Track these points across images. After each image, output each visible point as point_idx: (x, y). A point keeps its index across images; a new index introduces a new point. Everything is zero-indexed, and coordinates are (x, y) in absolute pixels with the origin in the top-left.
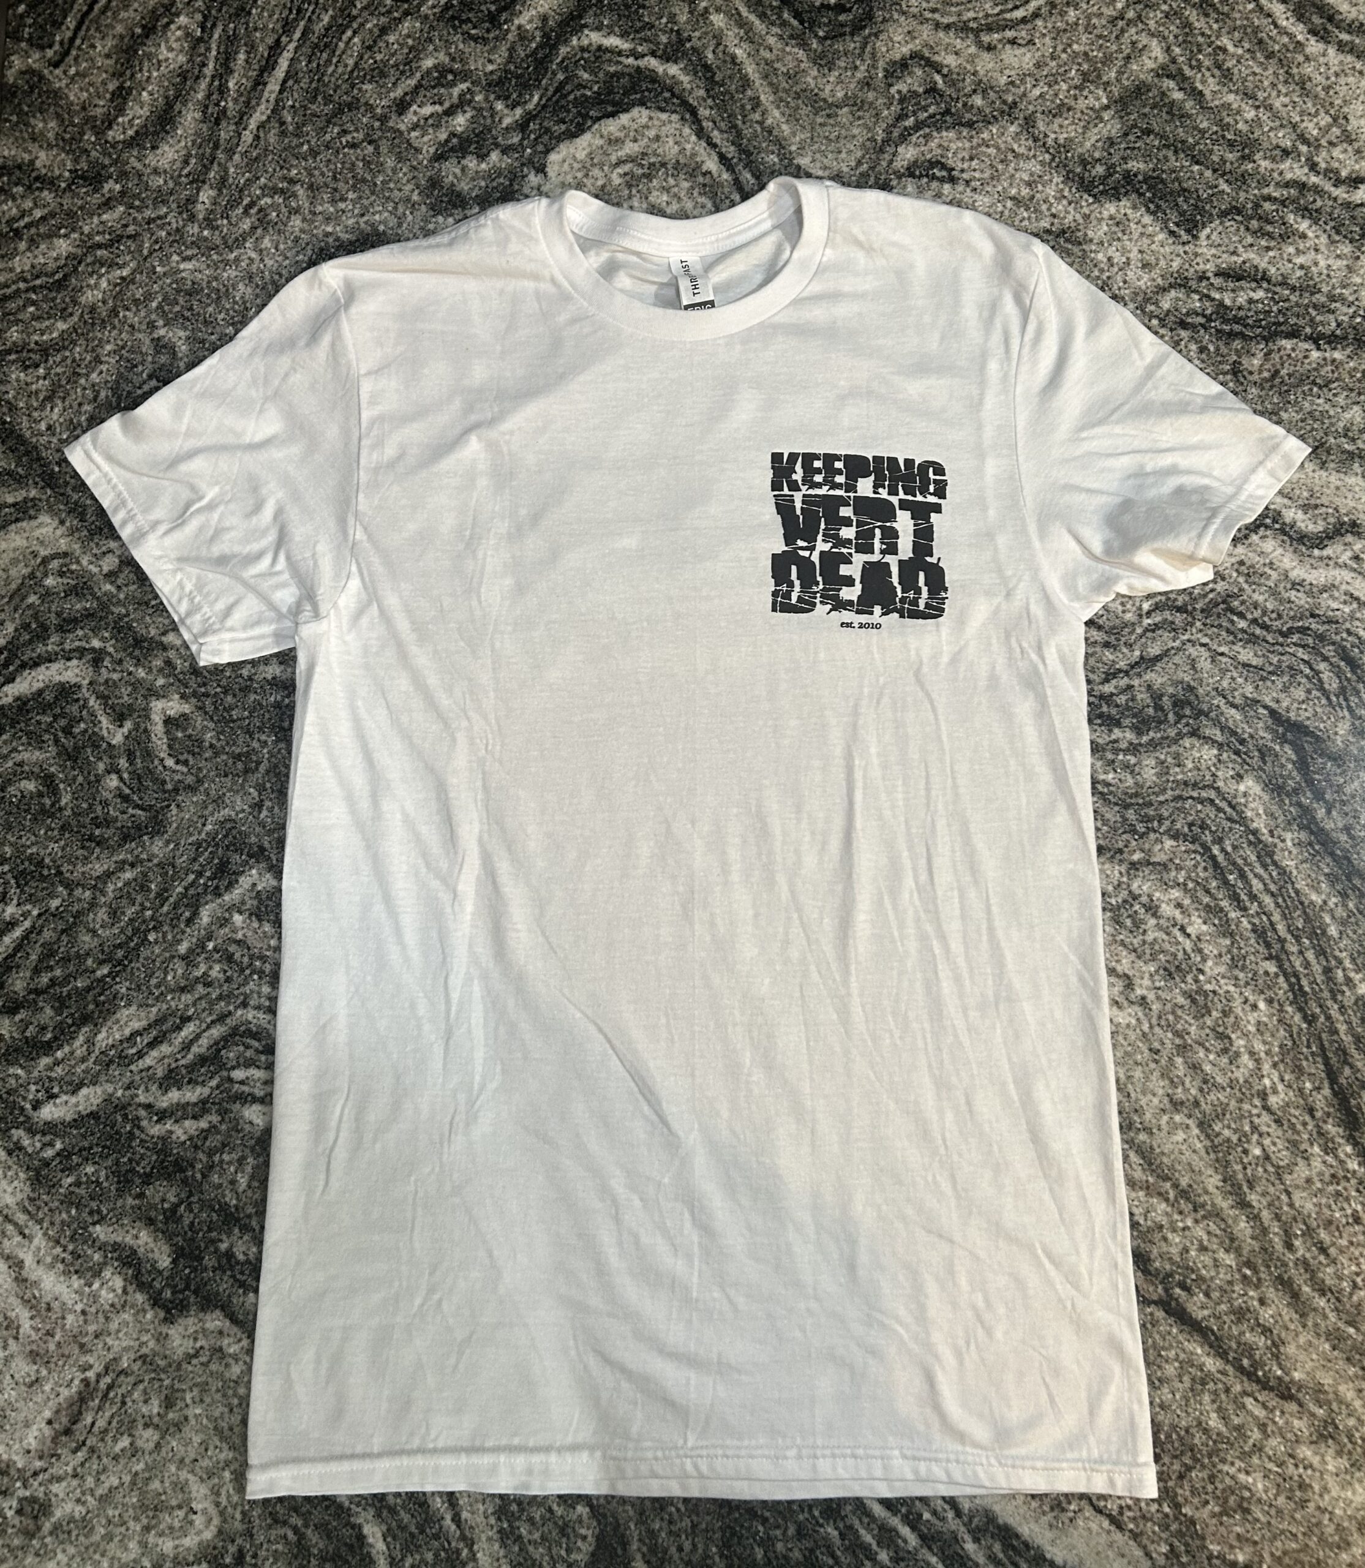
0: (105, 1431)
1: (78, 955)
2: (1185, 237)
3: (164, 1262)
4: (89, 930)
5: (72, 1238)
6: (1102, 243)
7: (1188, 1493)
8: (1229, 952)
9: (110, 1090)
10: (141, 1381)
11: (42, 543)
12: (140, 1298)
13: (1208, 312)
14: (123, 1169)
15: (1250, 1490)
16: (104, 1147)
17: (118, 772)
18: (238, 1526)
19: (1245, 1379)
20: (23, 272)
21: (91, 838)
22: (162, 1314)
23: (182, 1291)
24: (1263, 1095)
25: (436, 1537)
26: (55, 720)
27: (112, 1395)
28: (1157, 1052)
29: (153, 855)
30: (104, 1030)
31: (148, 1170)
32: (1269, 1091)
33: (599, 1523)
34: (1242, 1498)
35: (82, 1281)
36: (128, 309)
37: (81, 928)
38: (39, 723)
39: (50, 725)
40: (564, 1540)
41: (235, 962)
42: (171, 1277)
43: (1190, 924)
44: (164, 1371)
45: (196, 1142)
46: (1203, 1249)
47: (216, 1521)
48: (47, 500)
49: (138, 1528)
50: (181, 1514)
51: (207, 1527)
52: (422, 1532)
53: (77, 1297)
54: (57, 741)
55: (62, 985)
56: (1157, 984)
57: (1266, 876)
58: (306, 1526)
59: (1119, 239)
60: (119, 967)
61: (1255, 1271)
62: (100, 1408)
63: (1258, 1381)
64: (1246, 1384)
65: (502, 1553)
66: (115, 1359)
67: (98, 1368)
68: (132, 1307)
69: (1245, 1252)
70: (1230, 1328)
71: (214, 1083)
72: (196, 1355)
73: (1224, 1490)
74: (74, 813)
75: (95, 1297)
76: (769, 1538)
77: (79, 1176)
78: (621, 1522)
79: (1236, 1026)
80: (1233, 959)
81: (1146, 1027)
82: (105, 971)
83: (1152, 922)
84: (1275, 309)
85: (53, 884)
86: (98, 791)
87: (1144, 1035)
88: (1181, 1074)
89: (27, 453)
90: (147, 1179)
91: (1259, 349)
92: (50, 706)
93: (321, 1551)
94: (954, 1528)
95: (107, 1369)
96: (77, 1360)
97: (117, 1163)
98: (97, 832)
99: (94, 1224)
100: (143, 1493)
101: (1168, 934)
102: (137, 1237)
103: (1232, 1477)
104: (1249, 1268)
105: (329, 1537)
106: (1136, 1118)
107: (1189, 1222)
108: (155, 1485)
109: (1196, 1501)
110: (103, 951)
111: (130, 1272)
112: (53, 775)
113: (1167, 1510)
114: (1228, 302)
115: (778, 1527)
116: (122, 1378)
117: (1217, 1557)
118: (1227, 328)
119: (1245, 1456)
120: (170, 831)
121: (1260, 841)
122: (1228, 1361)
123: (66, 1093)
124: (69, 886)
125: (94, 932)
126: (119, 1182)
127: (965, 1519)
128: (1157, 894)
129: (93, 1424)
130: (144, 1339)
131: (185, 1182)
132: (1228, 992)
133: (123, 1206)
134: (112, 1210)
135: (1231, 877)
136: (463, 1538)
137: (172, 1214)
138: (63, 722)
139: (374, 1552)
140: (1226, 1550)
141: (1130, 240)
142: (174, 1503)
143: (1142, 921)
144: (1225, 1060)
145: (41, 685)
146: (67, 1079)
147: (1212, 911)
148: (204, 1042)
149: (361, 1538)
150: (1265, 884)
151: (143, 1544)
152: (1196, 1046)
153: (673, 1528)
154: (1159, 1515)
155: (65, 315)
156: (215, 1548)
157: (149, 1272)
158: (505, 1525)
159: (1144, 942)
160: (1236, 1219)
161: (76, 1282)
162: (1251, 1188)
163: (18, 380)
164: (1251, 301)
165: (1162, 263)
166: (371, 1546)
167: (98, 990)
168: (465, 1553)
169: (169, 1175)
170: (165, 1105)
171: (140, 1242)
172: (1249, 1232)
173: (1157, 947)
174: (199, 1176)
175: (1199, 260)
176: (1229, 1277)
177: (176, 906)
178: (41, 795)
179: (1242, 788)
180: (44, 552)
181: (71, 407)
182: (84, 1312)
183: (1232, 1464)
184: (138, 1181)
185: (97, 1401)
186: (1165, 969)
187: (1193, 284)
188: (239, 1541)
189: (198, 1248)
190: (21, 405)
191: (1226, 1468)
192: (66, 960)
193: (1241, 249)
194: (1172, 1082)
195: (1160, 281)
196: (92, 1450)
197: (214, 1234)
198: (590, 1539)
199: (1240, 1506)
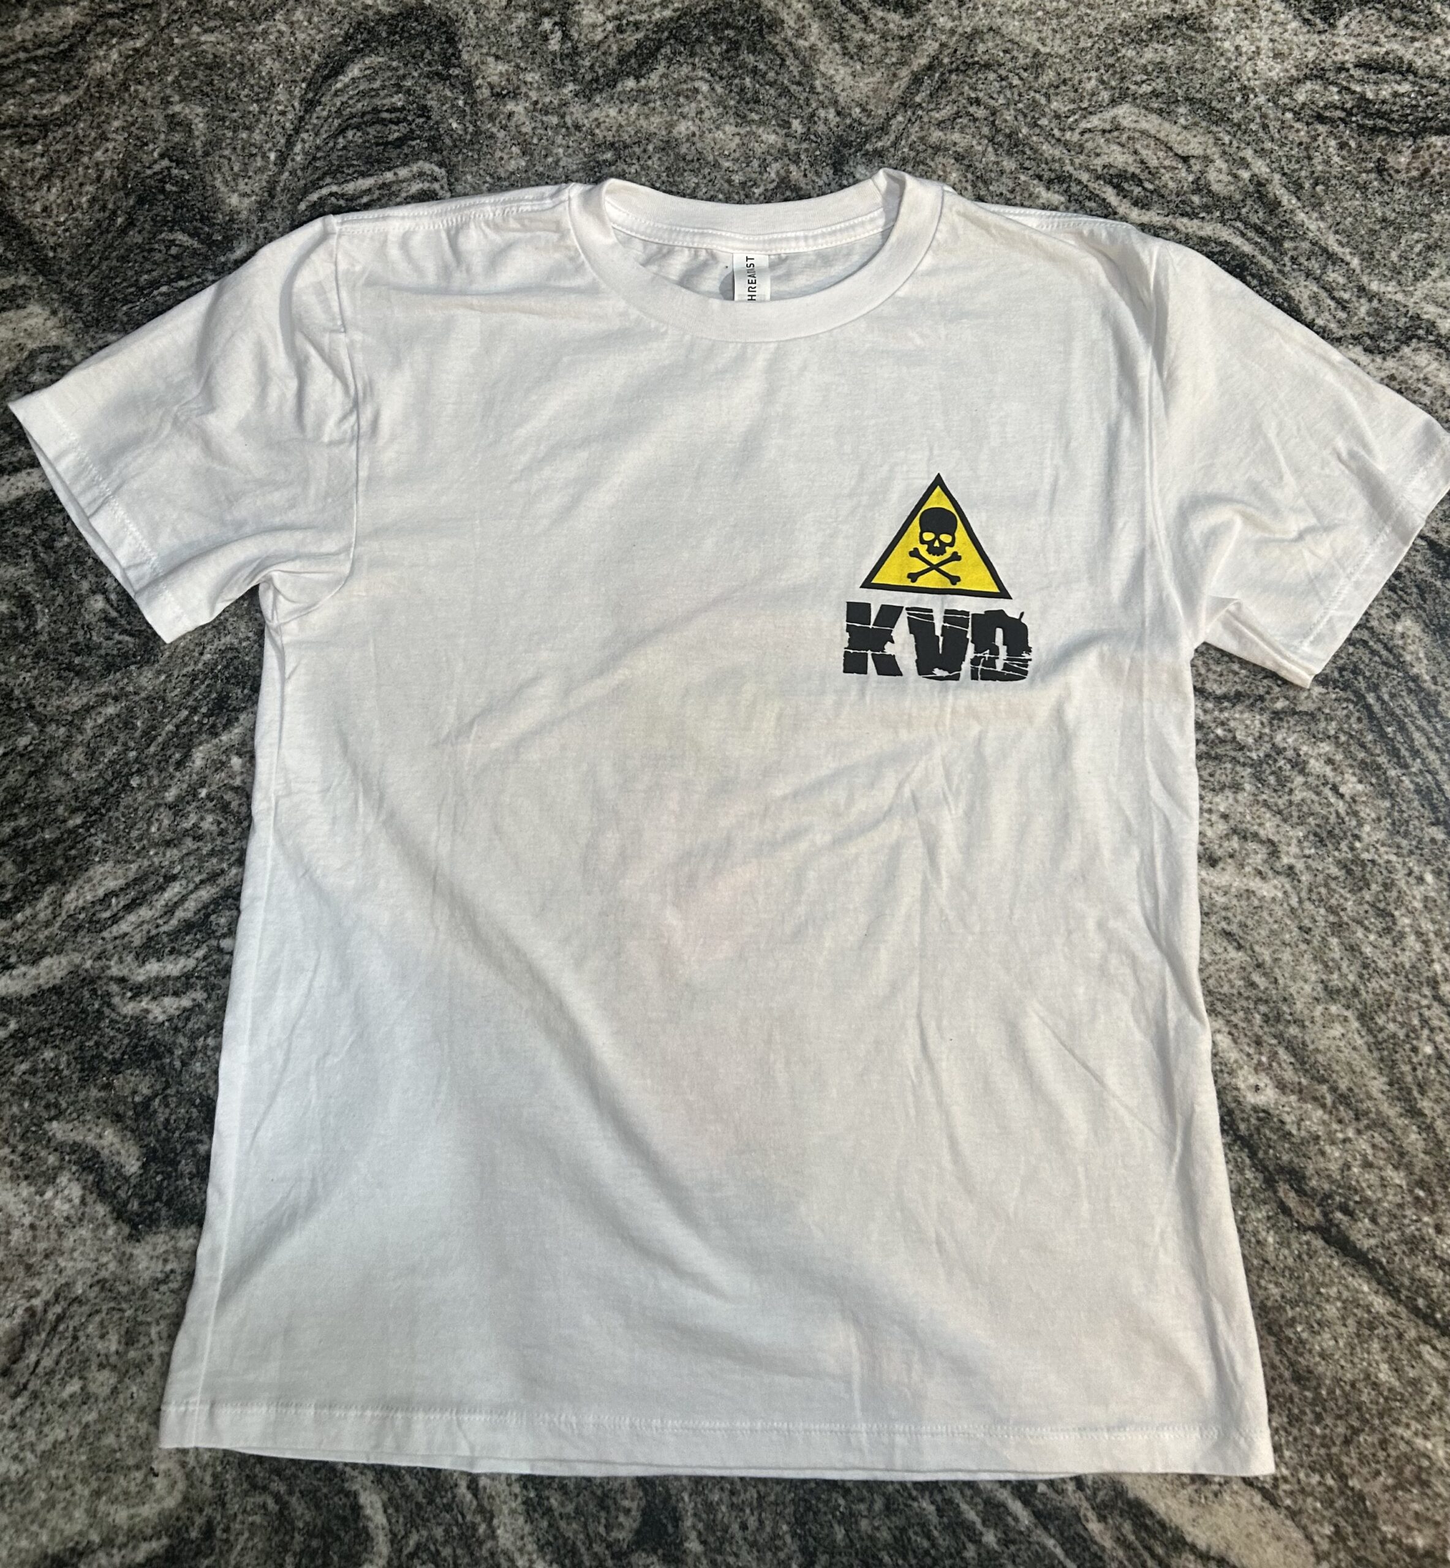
0: (51, 1373)
1: (47, 802)
2: (1321, 26)
3: (132, 1167)
4: (61, 773)
5: (23, 1137)
6: (1228, 31)
7: (1355, 1462)
8: (1389, 815)
9: (78, 961)
10: (98, 1312)
11: (30, 335)
12: (101, 1210)
13: (1348, 105)
14: (89, 1054)
15: (1429, 1458)
16: (67, 1028)
17: (104, 592)
18: (207, 1492)
19: (1421, 1323)
20: (24, 41)
21: (70, 667)
22: (126, 1230)
23: (151, 1203)
24: (1434, 983)
25: (448, 1508)
26: (34, 533)
27: (61, 1328)
28: (1308, 931)
29: (141, 688)
30: (74, 889)
31: (118, 1056)
32: (1440, 978)
33: (646, 1493)
34: (1420, 1468)
35: (33, 1189)
36: (140, 83)
37: (53, 771)
38: (15, 535)
39: (29, 538)
40: (603, 1514)
41: (232, 813)
42: (139, 1185)
43: (1344, 783)
44: (126, 1299)
45: (177, 1023)
46: (1367, 1165)
47: (181, 1486)
48: (39, 288)
49: (86, 1492)
50: (139, 1475)
51: (170, 1493)
52: (431, 1502)
53: (25, 1208)
54: (35, 556)
55: (26, 836)
56: (1307, 852)
57: (1430, 729)
58: (291, 1493)
59: (1247, 27)
60: (95, 816)
61: (1430, 1192)
62: (47, 1344)
63: (1436, 1325)
64: (1422, 1329)
65: (528, 1528)
66: (67, 1284)
67: (47, 1295)
68: (91, 1221)
69: (1417, 1170)
70: (1402, 1260)
71: (200, 953)
72: (165, 1280)
73: (1398, 1459)
74: (51, 639)
75: (47, 1208)
76: (852, 1514)
77: (35, 1062)
78: (673, 1492)
79: (1400, 900)
80: (1393, 824)
81: (1294, 901)
82: (79, 821)
83: (1300, 779)
84: (1422, 103)
85: (22, 719)
86: (79, 612)
87: (1293, 910)
88: (1337, 956)
89: (18, 236)
90: (116, 1067)
91: (1406, 146)
92: (29, 517)
93: (307, 1524)
94: (1074, 1503)
95: (57, 1296)
96: (22, 1285)
97: (81, 1048)
98: (77, 660)
99: (50, 1120)
100: (93, 1450)
101: (1318, 794)
102: (100, 1137)
103: (1408, 1443)
104: (1422, 1188)
105: (318, 1507)
106: (1285, 1008)
107: (1351, 1133)
108: (109, 1440)
109: (1365, 1471)
110: (77, 798)
111: (91, 1178)
112: (29, 595)
113: (1330, 1482)
114: (1370, 95)
115: (862, 1500)
116: (75, 1307)
117: (1392, 1541)
118: (1370, 123)
119: (1422, 1416)
120: (162, 660)
121: (1422, 690)
122: (1400, 1301)
123: (25, 964)
124: (42, 722)
125: (67, 775)
126: (82, 1070)
127: (1088, 1492)
128: (1305, 748)
129: (37, 1363)
130: (104, 1260)
131: (161, 1070)
132: (1388, 862)
133: (86, 1099)
134: (73, 1103)
135: (1389, 730)
136: (481, 1510)
137: (144, 1109)
138: (44, 535)
139: (371, 1525)
140: (1402, 1532)
141: (1260, 28)
142: (131, 1462)
143: (1288, 779)
144: (1387, 942)
145: (20, 493)
146: (27, 946)
147: (1368, 768)
148: (191, 905)
149: (357, 1508)
150: (1429, 739)
151: (92, 1513)
152: (1353, 925)
153: (735, 1500)
154: (1322, 1489)
155: (68, 87)
156: (178, 1519)
157: (114, 1179)
158: (532, 1495)
159: (1291, 803)
160: (1405, 1129)
161: (26, 1190)
162: (1423, 1092)
163: (12, 157)
164: (1395, 94)
165: (1296, 53)
166: (369, 1519)
167: (68, 843)
168: (482, 1529)
169: (143, 1062)
170: (141, 979)
171: (105, 1142)
172: (1421, 1145)
173: (1305, 809)
174: (177, 1064)
175: (1337, 50)
176: (1398, 1200)
177: (164, 747)
178: (13, 617)
179: (1399, 628)
180: (31, 345)
181: (71, 187)
182: (32, 1227)
183: (1408, 1426)
184: (105, 1069)
185: (43, 1335)
186: (1316, 835)
187: (1331, 75)
188: (208, 1511)
189: (174, 1150)
190: (14, 183)
191: (1400, 1431)
192: (33, 807)
193: (1383, 40)
194: (1327, 966)
195: (1293, 72)
196: (35, 1395)
197: (194, 1133)
198: (633, 1513)
199: (1418, 1478)
